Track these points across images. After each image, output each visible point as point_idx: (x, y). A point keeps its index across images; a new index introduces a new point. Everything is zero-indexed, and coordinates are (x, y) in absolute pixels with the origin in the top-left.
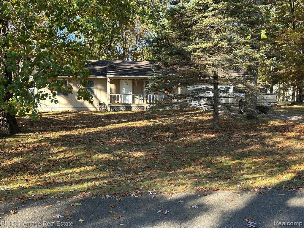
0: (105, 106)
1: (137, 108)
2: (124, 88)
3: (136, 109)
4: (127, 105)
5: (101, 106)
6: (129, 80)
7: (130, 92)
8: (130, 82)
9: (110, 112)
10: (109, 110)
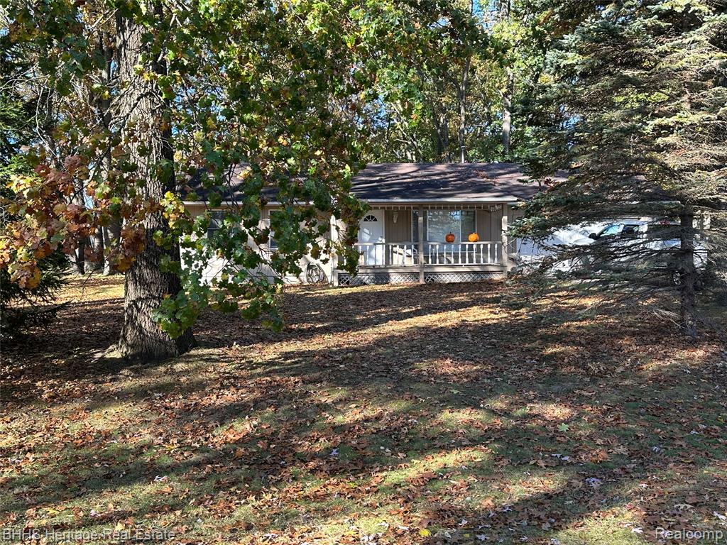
0: (322, 273)
1: (401, 278)
2: (365, 229)
3: (399, 281)
4: (378, 271)
5: (312, 272)
6: (377, 208)
7: (380, 239)
8: (379, 214)
9: (337, 288)
10: (336, 284)
